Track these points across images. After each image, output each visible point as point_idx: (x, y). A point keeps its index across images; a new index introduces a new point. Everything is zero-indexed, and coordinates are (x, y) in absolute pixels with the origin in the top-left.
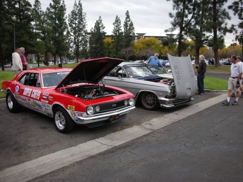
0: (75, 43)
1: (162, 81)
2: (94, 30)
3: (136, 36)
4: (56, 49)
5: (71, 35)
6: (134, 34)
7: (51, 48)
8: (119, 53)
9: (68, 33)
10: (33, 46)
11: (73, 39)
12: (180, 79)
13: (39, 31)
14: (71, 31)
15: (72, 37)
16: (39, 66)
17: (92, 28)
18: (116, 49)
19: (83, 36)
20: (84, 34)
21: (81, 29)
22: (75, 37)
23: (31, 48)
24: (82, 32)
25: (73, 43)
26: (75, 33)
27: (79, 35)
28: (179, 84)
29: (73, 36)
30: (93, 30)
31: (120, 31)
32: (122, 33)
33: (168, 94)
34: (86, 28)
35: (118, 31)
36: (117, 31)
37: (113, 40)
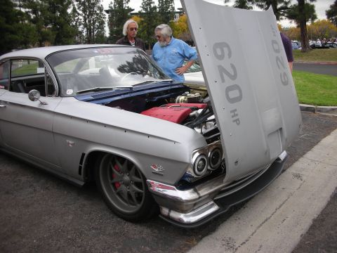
0: (85, 26)
1: (182, 98)
2: (115, 5)
3: (177, 12)
4: (55, 37)
5: (79, 14)
6: (173, 8)
7: (48, 35)
8: (152, 37)
9: (74, 10)
10: (12, 32)
11: (83, 20)
12: (239, 99)
13: (27, 10)
14: (79, 8)
15: (81, 17)
16: (29, 63)
17: (111, 3)
18: (148, 32)
19: (97, 14)
20: (98, 12)
21: (94, 4)
22: (84, 17)
23: (10, 36)
24: (96, 9)
25: (82, 26)
26: (84, 11)
27: (91, 14)
28: (237, 121)
29: (81, 15)
30: (112, 5)
31: (152, 5)
32: (155, 8)
33: (190, 171)
34: (101, 3)
35: (149, 4)
36: (147, 5)
37: (142, 19)
